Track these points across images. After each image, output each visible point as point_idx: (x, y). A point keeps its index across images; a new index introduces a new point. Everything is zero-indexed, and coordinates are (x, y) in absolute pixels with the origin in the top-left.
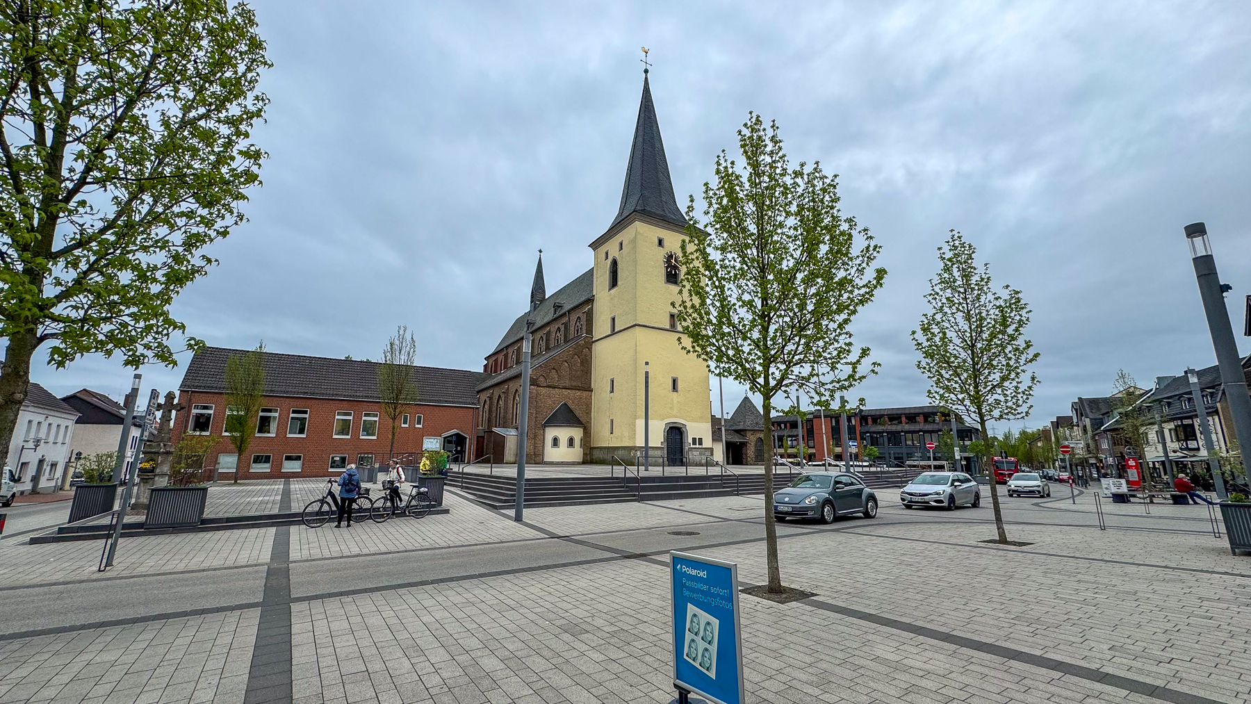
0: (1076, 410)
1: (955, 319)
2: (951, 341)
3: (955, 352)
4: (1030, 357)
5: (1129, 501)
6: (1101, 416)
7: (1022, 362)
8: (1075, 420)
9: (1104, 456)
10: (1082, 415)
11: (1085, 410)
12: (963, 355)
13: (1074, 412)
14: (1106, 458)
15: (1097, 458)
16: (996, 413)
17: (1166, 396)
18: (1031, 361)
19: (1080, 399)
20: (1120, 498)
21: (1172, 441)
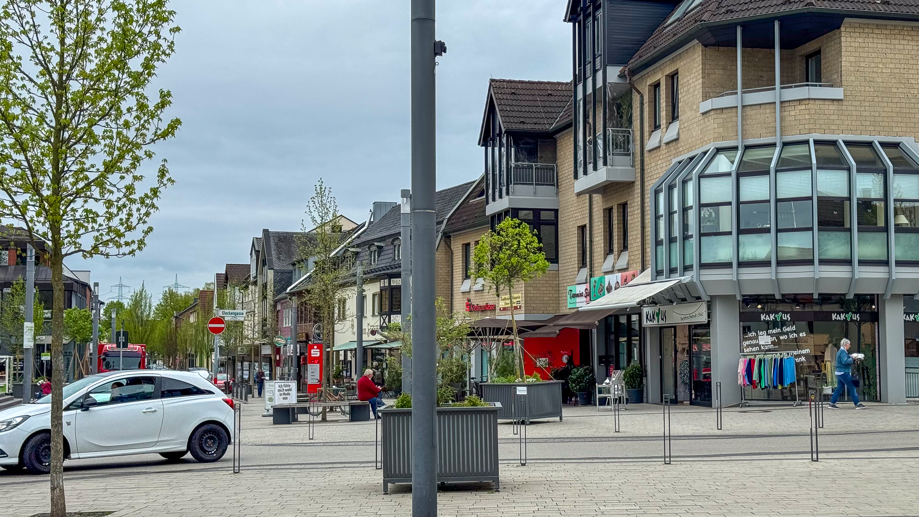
0: (257, 252)
1: (33, 14)
2: (18, 67)
3: (24, 94)
4: (164, 126)
5: (295, 420)
6: (291, 268)
7: (150, 135)
8: (253, 272)
9: (283, 342)
10: (264, 264)
11: (270, 254)
12: (40, 103)
13: (254, 257)
14: (285, 345)
15: (272, 344)
16: (87, 241)
17: (380, 235)
18: (164, 135)
19: (266, 232)
20: (284, 416)
21: (373, 315)
